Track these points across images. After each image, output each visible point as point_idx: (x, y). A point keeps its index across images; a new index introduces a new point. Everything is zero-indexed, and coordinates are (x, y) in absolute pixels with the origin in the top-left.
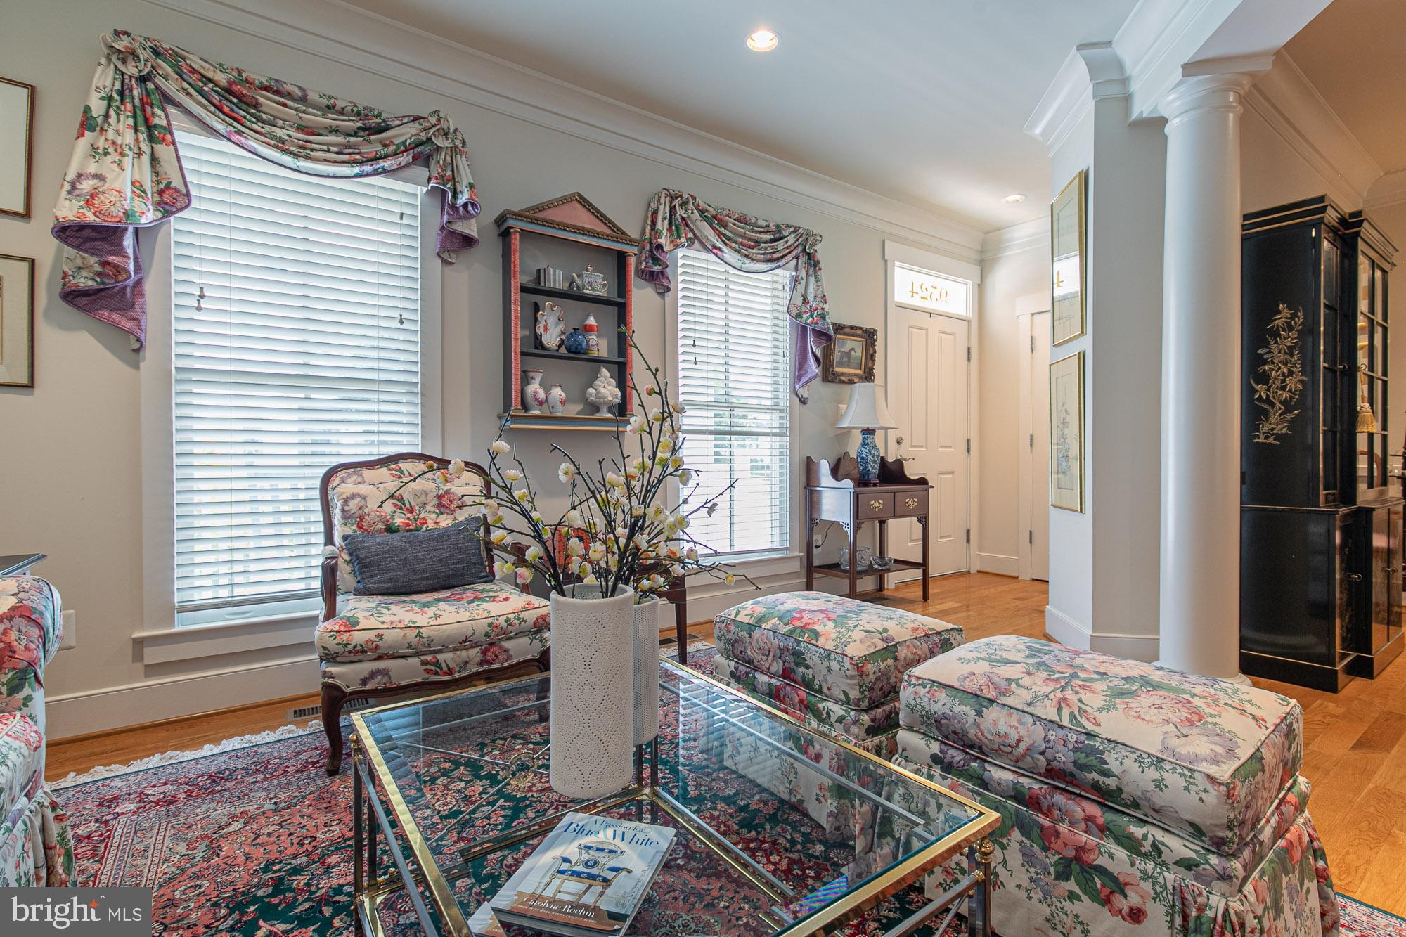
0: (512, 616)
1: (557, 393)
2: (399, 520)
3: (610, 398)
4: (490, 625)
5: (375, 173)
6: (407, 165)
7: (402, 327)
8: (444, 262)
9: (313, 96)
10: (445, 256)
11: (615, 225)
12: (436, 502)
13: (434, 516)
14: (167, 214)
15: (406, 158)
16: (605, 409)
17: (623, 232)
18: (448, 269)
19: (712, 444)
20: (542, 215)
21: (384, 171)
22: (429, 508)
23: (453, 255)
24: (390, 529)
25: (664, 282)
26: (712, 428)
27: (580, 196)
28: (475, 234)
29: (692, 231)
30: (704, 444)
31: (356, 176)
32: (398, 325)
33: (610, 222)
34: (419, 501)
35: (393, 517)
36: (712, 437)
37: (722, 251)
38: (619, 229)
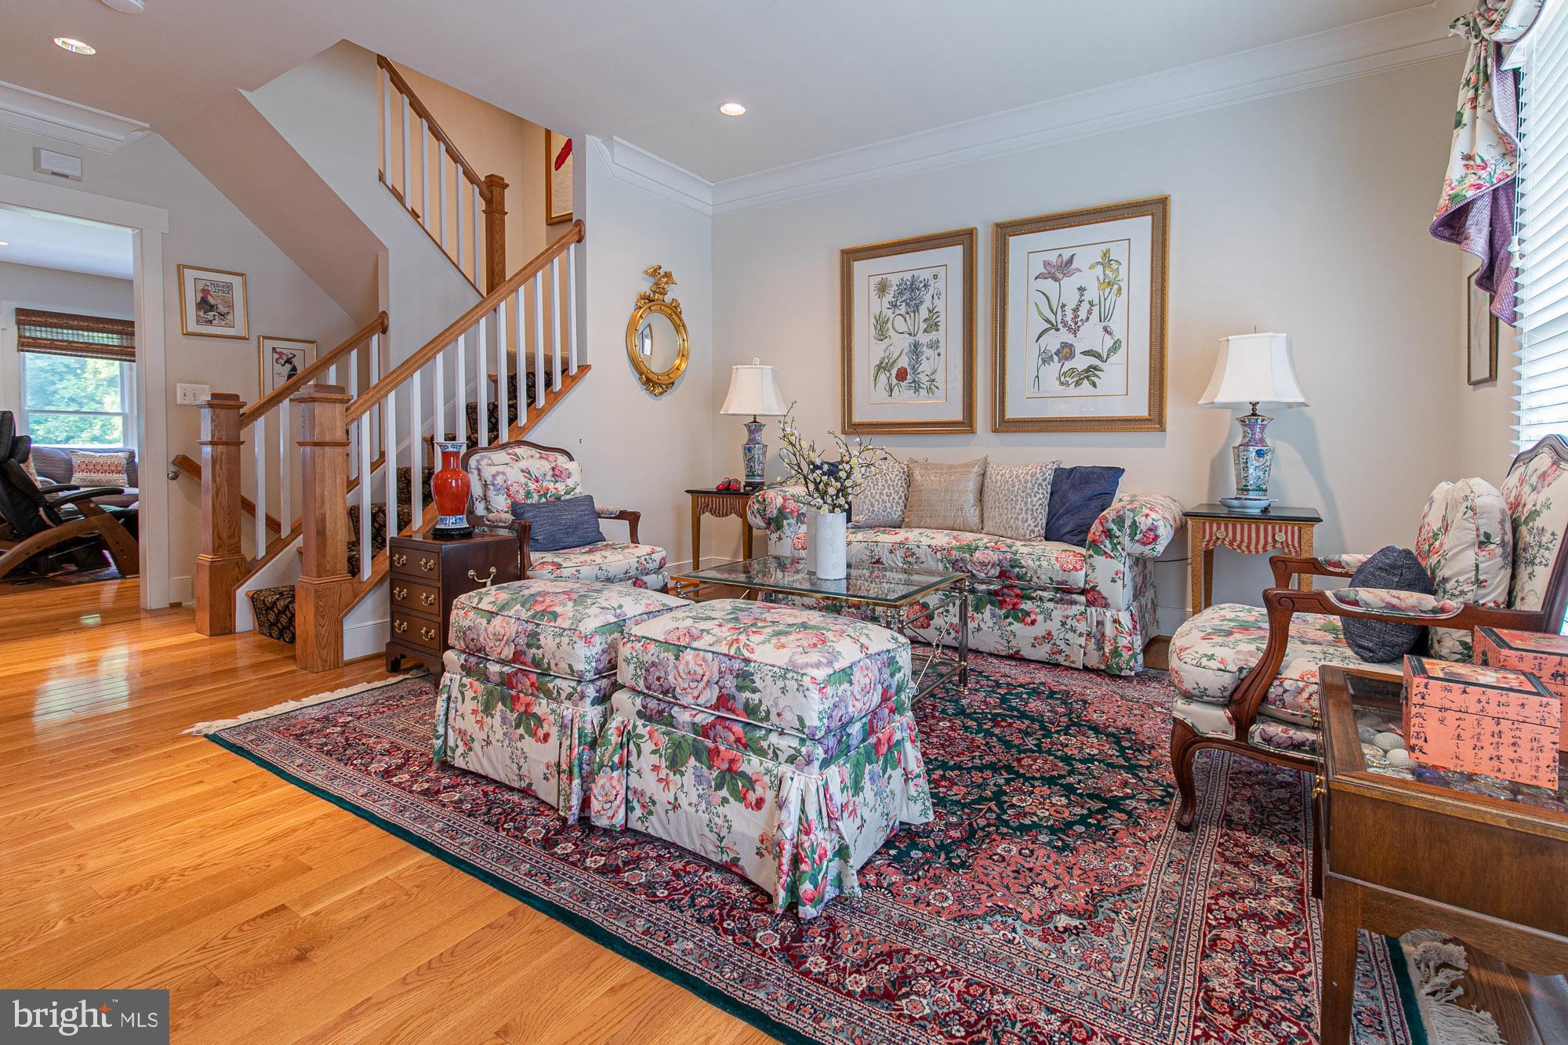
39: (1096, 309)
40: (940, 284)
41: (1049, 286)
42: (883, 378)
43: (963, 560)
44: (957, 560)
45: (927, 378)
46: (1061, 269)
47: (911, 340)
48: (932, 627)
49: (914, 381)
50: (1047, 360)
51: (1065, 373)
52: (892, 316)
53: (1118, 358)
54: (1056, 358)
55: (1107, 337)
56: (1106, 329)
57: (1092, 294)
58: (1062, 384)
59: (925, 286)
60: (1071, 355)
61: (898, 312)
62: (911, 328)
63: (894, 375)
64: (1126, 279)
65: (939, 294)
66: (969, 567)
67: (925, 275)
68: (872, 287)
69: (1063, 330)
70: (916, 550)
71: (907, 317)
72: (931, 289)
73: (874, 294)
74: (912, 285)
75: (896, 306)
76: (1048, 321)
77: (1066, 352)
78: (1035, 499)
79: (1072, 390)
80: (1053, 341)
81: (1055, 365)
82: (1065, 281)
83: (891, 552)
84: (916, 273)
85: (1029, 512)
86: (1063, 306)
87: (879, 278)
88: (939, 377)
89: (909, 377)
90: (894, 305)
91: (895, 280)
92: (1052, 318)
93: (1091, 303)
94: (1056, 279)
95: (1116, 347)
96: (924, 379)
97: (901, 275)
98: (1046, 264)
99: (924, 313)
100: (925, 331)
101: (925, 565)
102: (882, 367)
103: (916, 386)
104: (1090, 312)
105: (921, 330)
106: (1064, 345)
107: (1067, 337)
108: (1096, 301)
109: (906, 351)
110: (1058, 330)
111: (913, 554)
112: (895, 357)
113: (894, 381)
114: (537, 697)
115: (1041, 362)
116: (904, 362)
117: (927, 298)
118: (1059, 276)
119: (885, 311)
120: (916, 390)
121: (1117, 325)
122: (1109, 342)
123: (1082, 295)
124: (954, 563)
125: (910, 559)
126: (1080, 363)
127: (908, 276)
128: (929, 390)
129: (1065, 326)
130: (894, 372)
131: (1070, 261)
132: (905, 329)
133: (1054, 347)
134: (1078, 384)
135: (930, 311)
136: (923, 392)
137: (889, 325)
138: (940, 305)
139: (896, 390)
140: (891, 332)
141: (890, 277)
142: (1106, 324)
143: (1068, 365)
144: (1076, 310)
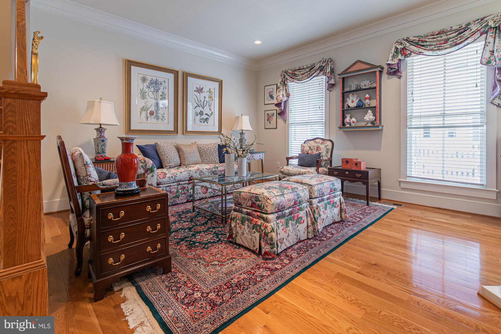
0: (303, 172)
1: (354, 119)
2: (309, 152)
3: (368, 119)
4: (299, 173)
5: (313, 77)
6: (319, 73)
7: (320, 109)
8: (330, 91)
9: (305, 67)
10: (330, 89)
11: (371, 64)
12: (316, 148)
13: (315, 151)
14: (288, 97)
15: (318, 72)
16: (369, 123)
17: (374, 65)
18: (331, 93)
19: (422, 132)
20: (348, 71)
21: (315, 76)
22: (315, 150)
23: (332, 89)
24: (308, 153)
25: (399, 74)
26: (423, 126)
27: (359, 60)
28: (333, 83)
29: (409, 50)
30: (419, 132)
31: (310, 80)
32: (319, 109)
33: (369, 64)
34: (314, 148)
35: (308, 151)
36: (423, 130)
37: (423, 53)
38: (372, 65)
39: (208, 103)
40: (166, 85)
41: (197, 94)
42: (144, 113)
43: (216, 171)
44: (214, 171)
45: (162, 116)
46: (200, 90)
47: (155, 101)
48: (208, 192)
49: (156, 116)
50: (197, 115)
51: (201, 119)
52: (148, 91)
53: (212, 116)
54: (199, 115)
55: (210, 111)
56: (210, 109)
57: (207, 99)
58: (200, 122)
59: (161, 84)
60: (202, 114)
61: (150, 90)
62: (156, 97)
63: (148, 113)
64: (214, 97)
65: (166, 88)
66: (217, 172)
67: (160, 80)
68: (139, 78)
69: (201, 107)
70: (203, 171)
71: (154, 93)
72: (163, 85)
73: (140, 81)
74: (156, 82)
75: (149, 88)
76: (197, 104)
77: (201, 113)
78: (208, 153)
79: (202, 124)
80: (199, 110)
81: (199, 116)
82: (201, 94)
83: (196, 173)
84: (158, 78)
85: (207, 157)
86: (201, 101)
87: (142, 76)
88: (166, 116)
89: (154, 114)
90: (148, 87)
91: (149, 78)
92: (198, 103)
93: (207, 101)
94: (199, 93)
95: (211, 114)
96: (160, 116)
97: (152, 77)
98: (197, 88)
99: (160, 93)
100: (161, 99)
101: (206, 175)
102: (143, 109)
103: (157, 117)
104: (206, 104)
105: (159, 98)
106: (201, 111)
107: (202, 109)
108: (208, 101)
109: (153, 105)
110: (200, 107)
111: (202, 172)
112: (149, 106)
113: (149, 115)
114: (299, 212)
115: (195, 115)
116: (153, 109)
117: (162, 88)
118: (200, 92)
119: (145, 89)
120: (157, 119)
121: (212, 108)
122: (211, 113)
123: (205, 99)
124: (213, 172)
125: (201, 174)
126: (205, 117)
127: (154, 78)
128: (162, 120)
129: (201, 106)
130: (149, 112)
131: (202, 89)
132: (153, 97)
133: (199, 112)
134: (204, 122)
135: (162, 93)
136: (160, 120)
137: (147, 94)
138: (166, 92)
139: (149, 118)
140: (147, 97)
141: (147, 76)
142: (210, 107)
143: (202, 117)
144: (203, 102)
